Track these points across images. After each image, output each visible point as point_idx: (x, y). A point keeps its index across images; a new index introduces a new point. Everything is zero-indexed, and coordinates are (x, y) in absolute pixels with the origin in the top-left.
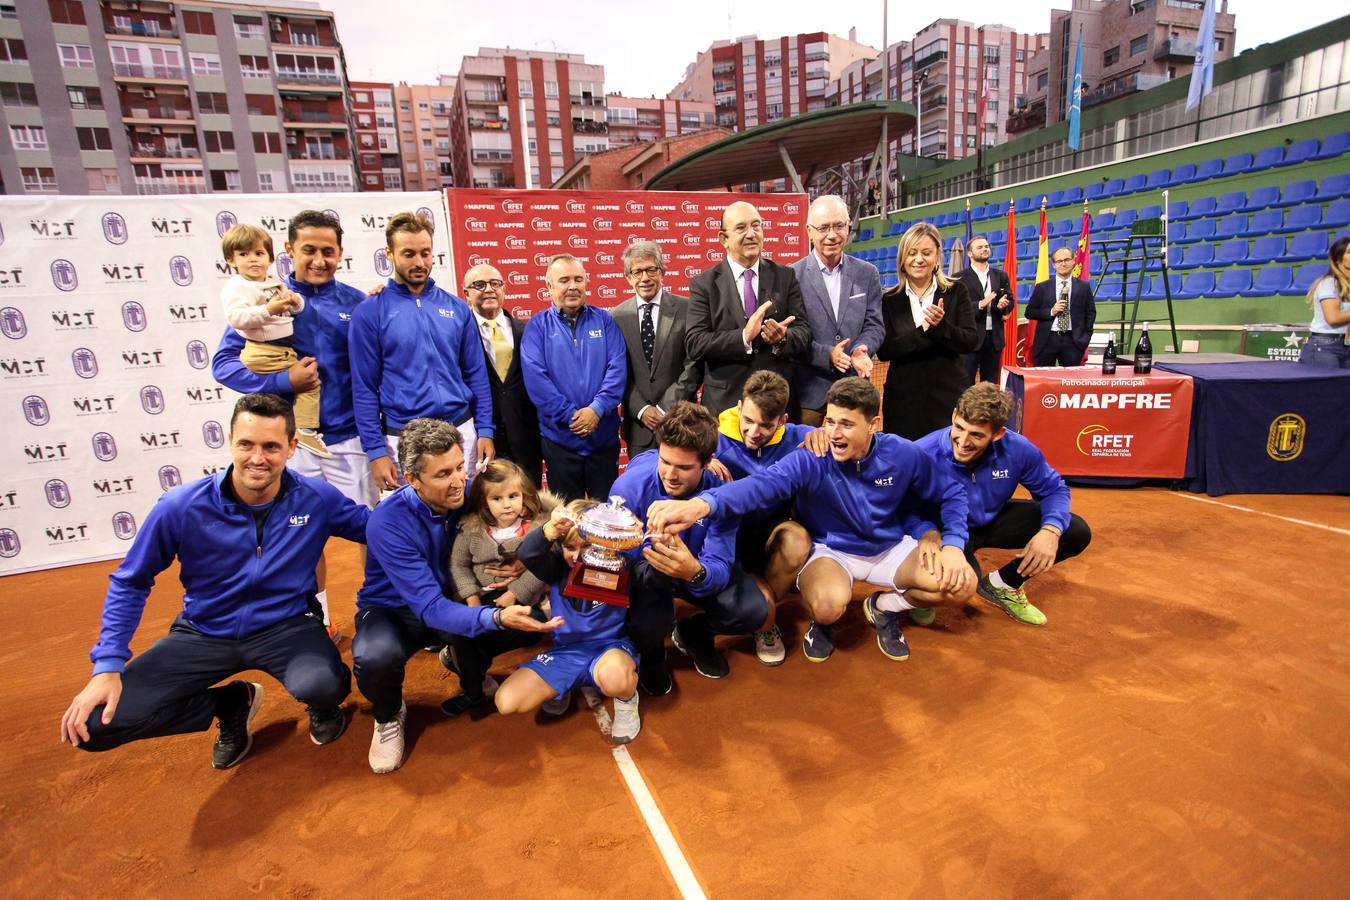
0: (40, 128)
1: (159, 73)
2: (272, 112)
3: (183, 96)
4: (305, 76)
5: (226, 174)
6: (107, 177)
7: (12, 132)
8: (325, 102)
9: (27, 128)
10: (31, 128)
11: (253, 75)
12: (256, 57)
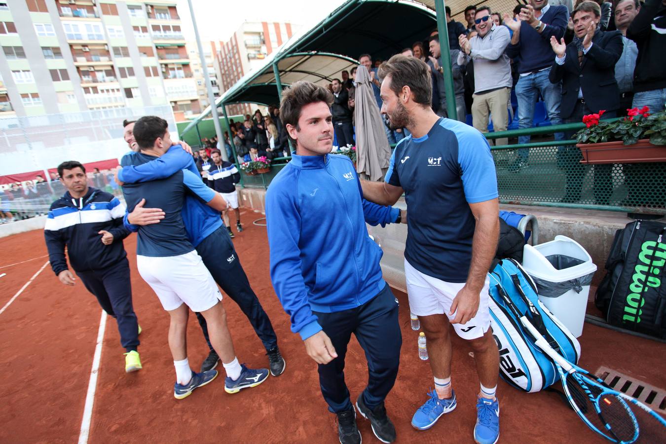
0: (28, 71)
1: (91, 37)
2: (152, 55)
3: (104, 49)
4: (167, 36)
5: (132, 90)
6: (69, 96)
7: (13, 74)
8: (176, 49)
9: (21, 71)
10: (23, 71)
11: (140, 36)
12: (142, 27)
